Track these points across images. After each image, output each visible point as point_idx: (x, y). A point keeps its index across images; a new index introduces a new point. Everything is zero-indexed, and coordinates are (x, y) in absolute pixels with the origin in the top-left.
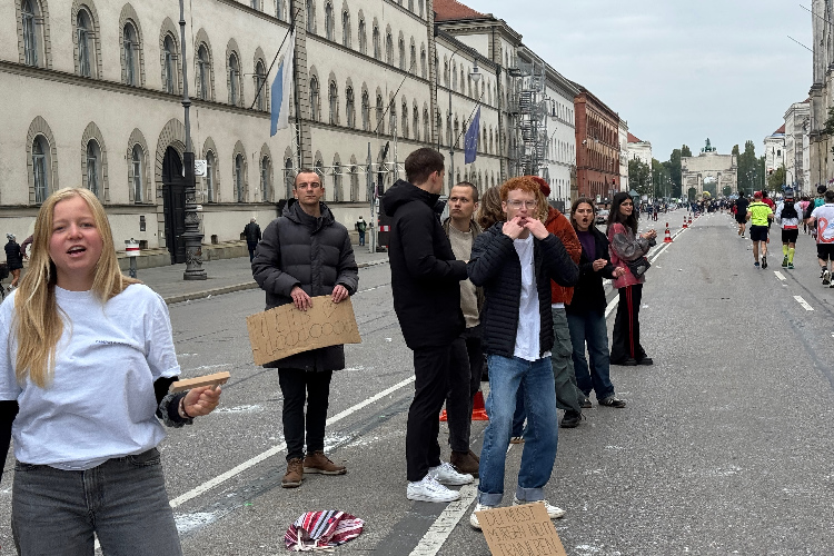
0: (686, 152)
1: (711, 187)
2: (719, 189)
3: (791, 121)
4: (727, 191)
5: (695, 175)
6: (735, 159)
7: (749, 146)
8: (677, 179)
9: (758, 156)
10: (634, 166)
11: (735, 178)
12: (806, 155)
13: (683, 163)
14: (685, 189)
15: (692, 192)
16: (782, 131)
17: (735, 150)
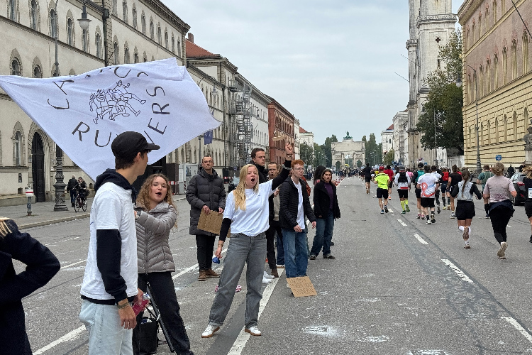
0: (334, 139)
1: (349, 161)
2: (355, 162)
3: (396, 123)
4: (359, 164)
5: (340, 154)
6: (364, 144)
7: (373, 137)
8: (329, 156)
9: (377, 143)
10: (304, 147)
11: (364, 156)
12: (406, 143)
13: (332, 146)
14: (334, 162)
15: (338, 164)
16: (392, 128)
17: (364, 139)
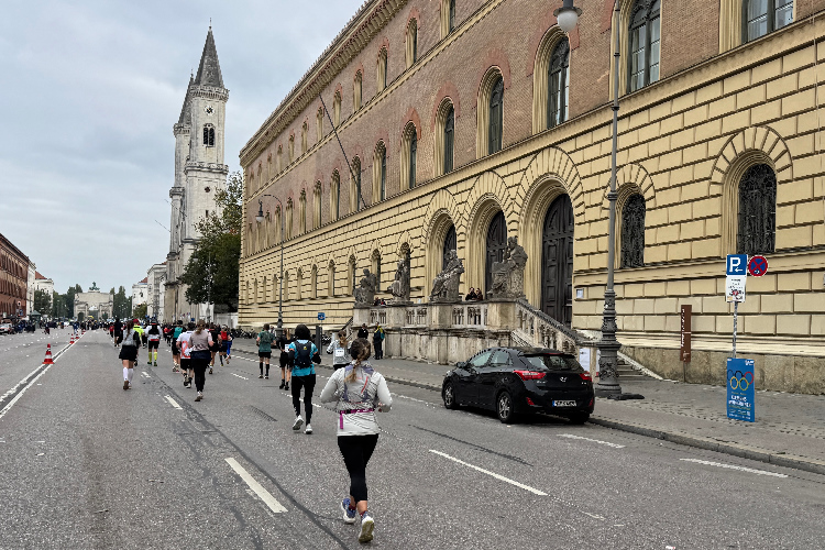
0: (79, 290)
1: (94, 313)
2: (100, 315)
3: (152, 276)
4: (105, 316)
5: (84, 305)
6: (112, 297)
7: (122, 289)
8: (71, 306)
9: (127, 296)
10: (38, 294)
11: (111, 309)
12: (162, 297)
13: (76, 296)
14: (76, 313)
15: (81, 315)
16: (145, 281)
17: (112, 291)
